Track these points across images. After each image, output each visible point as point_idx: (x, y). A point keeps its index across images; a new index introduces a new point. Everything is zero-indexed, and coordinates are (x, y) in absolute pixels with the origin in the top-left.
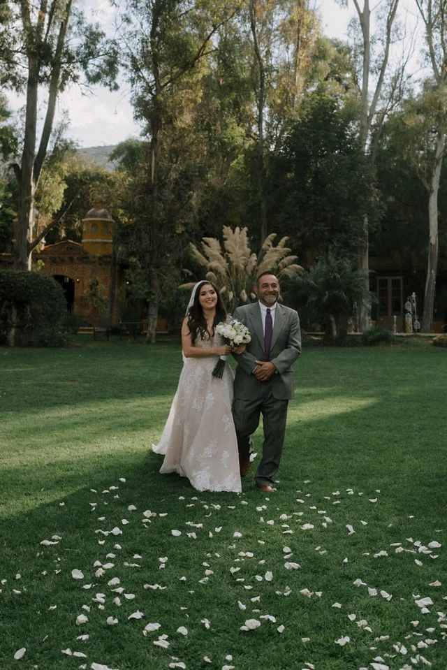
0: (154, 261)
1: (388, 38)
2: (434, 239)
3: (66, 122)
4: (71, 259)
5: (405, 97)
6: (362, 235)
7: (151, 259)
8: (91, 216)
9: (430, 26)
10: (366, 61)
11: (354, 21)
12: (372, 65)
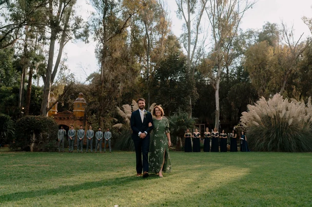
0: (102, 114)
1: (197, 32)
2: (218, 108)
3: (66, 58)
4: (68, 118)
5: (202, 57)
6: (190, 105)
7: (100, 113)
8: (77, 101)
9: (214, 27)
10: (189, 40)
11: (185, 24)
12: (191, 42)
